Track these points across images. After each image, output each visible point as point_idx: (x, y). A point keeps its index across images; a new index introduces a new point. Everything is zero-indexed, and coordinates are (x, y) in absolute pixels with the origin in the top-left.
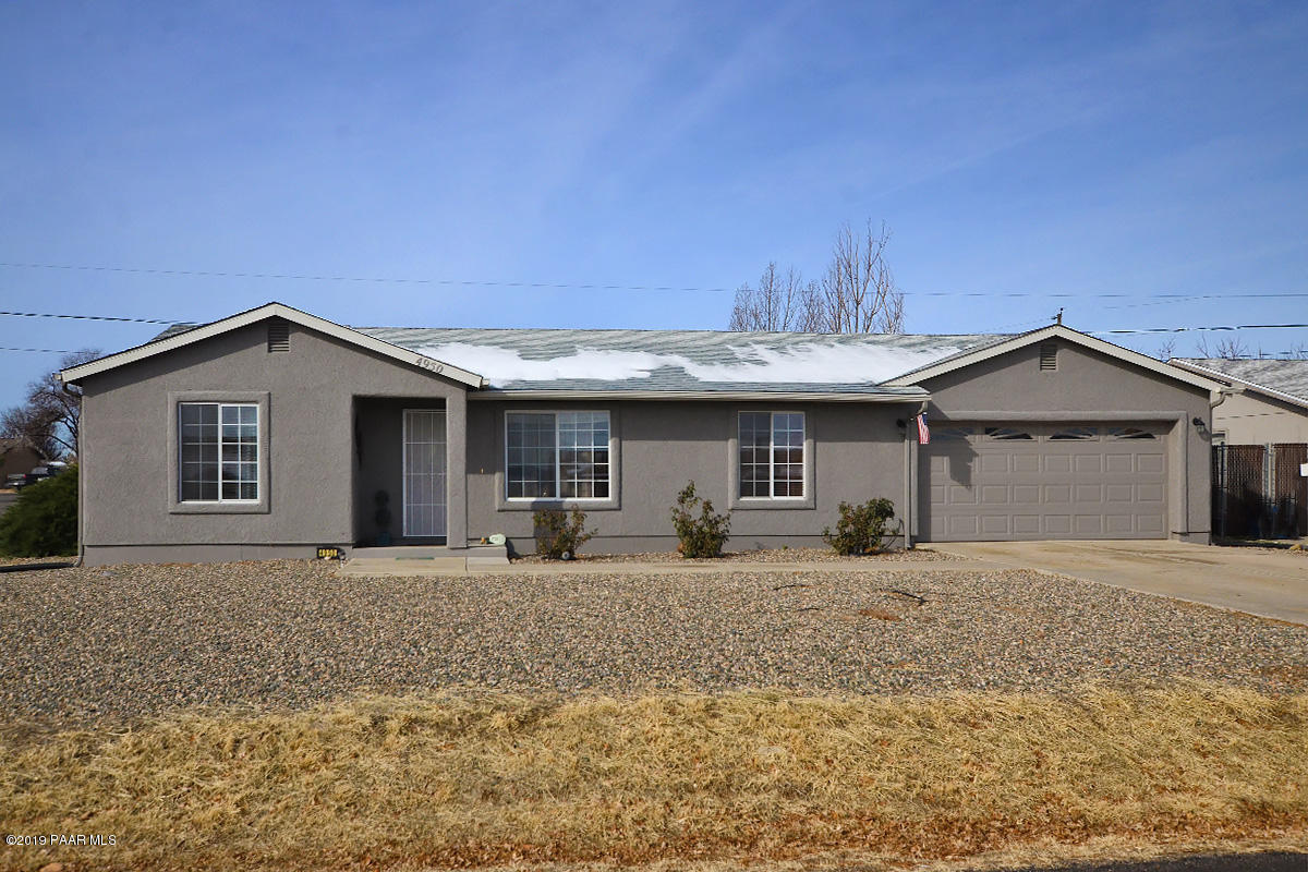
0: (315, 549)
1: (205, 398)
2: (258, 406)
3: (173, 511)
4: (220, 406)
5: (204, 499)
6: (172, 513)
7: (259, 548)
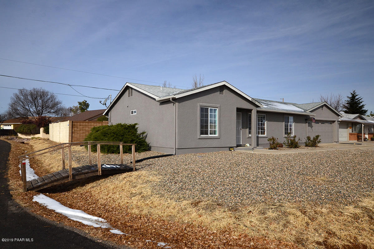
0: (228, 148)
1: (206, 106)
2: (217, 109)
3: (199, 138)
4: (209, 108)
5: (205, 134)
6: (199, 139)
7: (217, 148)
